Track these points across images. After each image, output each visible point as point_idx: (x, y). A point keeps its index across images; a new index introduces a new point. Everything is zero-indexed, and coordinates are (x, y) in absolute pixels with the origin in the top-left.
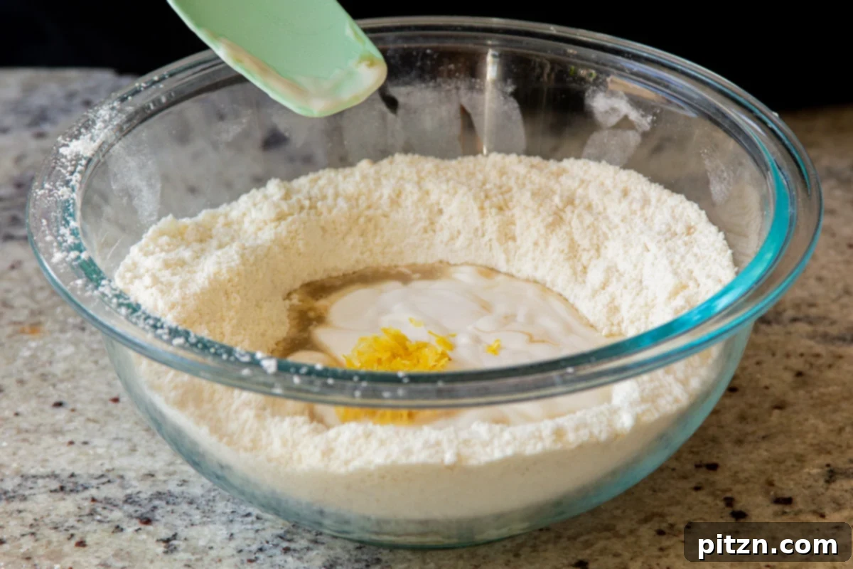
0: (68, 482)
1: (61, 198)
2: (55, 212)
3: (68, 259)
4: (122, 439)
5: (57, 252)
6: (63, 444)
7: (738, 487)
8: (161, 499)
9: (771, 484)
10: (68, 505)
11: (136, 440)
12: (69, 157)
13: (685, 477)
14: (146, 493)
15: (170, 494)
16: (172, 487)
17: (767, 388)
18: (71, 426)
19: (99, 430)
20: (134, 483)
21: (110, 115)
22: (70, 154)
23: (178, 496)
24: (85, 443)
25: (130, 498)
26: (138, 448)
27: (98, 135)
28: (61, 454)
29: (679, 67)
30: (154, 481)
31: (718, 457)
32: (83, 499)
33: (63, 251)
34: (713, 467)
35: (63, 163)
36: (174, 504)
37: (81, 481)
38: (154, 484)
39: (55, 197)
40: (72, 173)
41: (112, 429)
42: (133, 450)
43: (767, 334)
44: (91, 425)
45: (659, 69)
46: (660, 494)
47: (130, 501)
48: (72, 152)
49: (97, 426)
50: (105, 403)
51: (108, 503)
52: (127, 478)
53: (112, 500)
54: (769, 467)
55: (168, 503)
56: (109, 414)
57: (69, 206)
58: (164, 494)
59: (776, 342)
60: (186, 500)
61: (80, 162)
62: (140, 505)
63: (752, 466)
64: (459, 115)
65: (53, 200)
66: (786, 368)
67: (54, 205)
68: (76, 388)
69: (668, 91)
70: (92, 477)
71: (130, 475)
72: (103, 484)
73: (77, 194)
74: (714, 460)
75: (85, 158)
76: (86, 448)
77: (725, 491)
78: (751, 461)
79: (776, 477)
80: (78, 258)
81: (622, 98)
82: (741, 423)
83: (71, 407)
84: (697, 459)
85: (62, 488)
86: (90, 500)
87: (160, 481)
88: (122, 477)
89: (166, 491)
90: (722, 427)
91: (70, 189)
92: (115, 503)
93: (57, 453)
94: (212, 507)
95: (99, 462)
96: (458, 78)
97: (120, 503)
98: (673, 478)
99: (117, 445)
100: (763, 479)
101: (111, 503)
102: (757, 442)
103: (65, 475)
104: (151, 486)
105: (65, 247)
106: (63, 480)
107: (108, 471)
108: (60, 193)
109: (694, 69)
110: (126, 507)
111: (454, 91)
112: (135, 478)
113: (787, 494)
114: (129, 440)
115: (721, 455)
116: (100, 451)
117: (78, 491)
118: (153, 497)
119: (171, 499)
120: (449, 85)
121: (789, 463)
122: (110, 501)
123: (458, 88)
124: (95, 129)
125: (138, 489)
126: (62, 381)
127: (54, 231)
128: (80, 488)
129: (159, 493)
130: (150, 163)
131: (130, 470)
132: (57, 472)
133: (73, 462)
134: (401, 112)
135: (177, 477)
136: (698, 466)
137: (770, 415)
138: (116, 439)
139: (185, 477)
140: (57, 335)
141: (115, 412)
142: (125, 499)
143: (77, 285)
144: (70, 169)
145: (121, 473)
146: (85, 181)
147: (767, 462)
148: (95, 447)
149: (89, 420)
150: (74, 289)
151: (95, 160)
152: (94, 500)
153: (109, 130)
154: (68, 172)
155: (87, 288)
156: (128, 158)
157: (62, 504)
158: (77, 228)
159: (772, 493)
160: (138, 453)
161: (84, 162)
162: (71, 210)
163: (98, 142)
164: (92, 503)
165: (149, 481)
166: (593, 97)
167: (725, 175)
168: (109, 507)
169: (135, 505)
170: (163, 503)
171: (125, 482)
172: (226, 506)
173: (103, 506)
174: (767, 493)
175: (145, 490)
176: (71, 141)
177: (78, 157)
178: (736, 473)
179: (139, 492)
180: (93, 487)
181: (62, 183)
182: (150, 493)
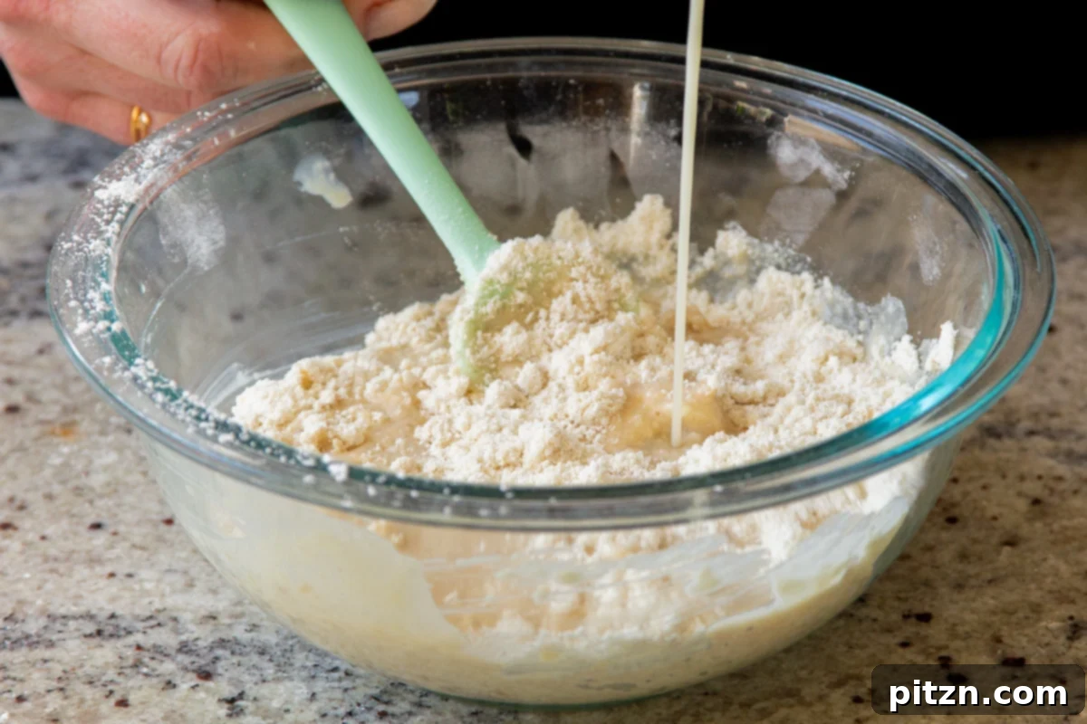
0: (107, 625)
1: (92, 254)
2: (84, 271)
3: (95, 331)
4: (175, 571)
5: (82, 321)
6: (101, 576)
7: (958, 644)
8: (224, 648)
9: (998, 640)
10: (105, 655)
11: (194, 572)
12: (106, 203)
13: (889, 630)
14: (206, 640)
15: (237, 642)
16: (239, 632)
17: (995, 518)
18: (111, 554)
19: (148, 560)
20: (191, 627)
21: (162, 150)
22: (109, 199)
23: (246, 644)
24: (130, 576)
25: (186, 646)
26: (197, 583)
27: (145, 176)
28: (98, 589)
29: (887, 110)
30: (215, 625)
31: (932, 606)
32: (125, 646)
33: (89, 320)
34: (925, 618)
35: (98, 210)
36: (241, 654)
37: (123, 624)
38: (216, 629)
39: (85, 252)
40: (108, 222)
41: (164, 558)
42: (190, 585)
43: (995, 451)
44: (138, 553)
45: (861, 112)
46: (857, 651)
47: (185, 649)
48: (111, 195)
49: (145, 554)
50: (155, 525)
51: (157, 652)
52: (182, 621)
53: (163, 649)
54: (994, 618)
55: (233, 653)
56: (160, 539)
57: (102, 263)
58: (229, 641)
59: (1008, 461)
60: (256, 650)
61: (120, 209)
62: (198, 655)
63: (975, 617)
64: (608, 163)
65: (82, 256)
66: (1020, 494)
67: (83, 262)
68: (119, 505)
69: (870, 140)
70: (137, 618)
71: (186, 617)
72: (152, 627)
73: (114, 250)
74: (927, 609)
75: (127, 205)
76: (130, 582)
77: (939, 648)
78: (973, 611)
79: (1005, 632)
80: (109, 329)
81: (813, 148)
82: (961, 562)
83: (112, 529)
84: (905, 607)
85: (99, 633)
86: (134, 648)
87: (224, 625)
88: (175, 619)
89: (231, 638)
90: (938, 567)
91: (104, 242)
92: (166, 652)
93: (94, 588)
94: (289, 659)
95: (146, 601)
96: (608, 116)
97: (173, 652)
98: (874, 631)
99: (170, 578)
100: (987, 636)
101: (161, 653)
102: (981, 586)
103: (103, 616)
104: (212, 632)
105: (93, 315)
106: (100, 622)
107: (159, 611)
108: (91, 247)
109: (905, 113)
110: (181, 657)
111: (603, 133)
112: (192, 621)
113: (1018, 654)
114: (185, 573)
115: (935, 603)
116: (148, 586)
117: (119, 637)
118: (214, 645)
119: (237, 648)
120: (597, 125)
121: (1021, 615)
122: (159, 650)
123: (608, 129)
124: (142, 168)
125: (195, 635)
126: (101, 496)
127: (79, 295)
128: (122, 633)
129: (222, 641)
130: (211, 212)
131: (185, 611)
132: (94, 611)
133: (113, 599)
134: (534, 157)
135: (244, 620)
136: (906, 617)
137: (999, 553)
138: (169, 571)
139: (255, 621)
140: (96, 438)
141: (168, 536)
142: (178, 647)
143: (103, 363)
144: (106, 217)
145: (175, 614)
146: (124, 232)
147: (994, 613)
148: (141, 581)
149: (134, 546)
150: (99, 369)
151: (140, 207)
152: (139, 648)
153: (160, 169)
154: (104, 220)
155: (117, 368)
156: (183, 206)
157: (98, 653)
158: (109, 293)
159: (999, 652)
160: (195, 589)
161: (124, 209)
162: (104, 269)
163: (145, 183)
164: (137, 652)
165: (210, 626)
166: (777, 145)
167: (938, 248)
168: (159, 657)
169: (192, 655)
170: (227, 653)
171: (180, 626)
172: (307, 658)
173: (151, 655)
174: (994, 651)
175: (204, 636)
176: (110, 182)
177: (117, 204)
178: (954, 625)
179: (197, 639)
180: (138, 631)
181: (95, 235)
182: (211, 640)
